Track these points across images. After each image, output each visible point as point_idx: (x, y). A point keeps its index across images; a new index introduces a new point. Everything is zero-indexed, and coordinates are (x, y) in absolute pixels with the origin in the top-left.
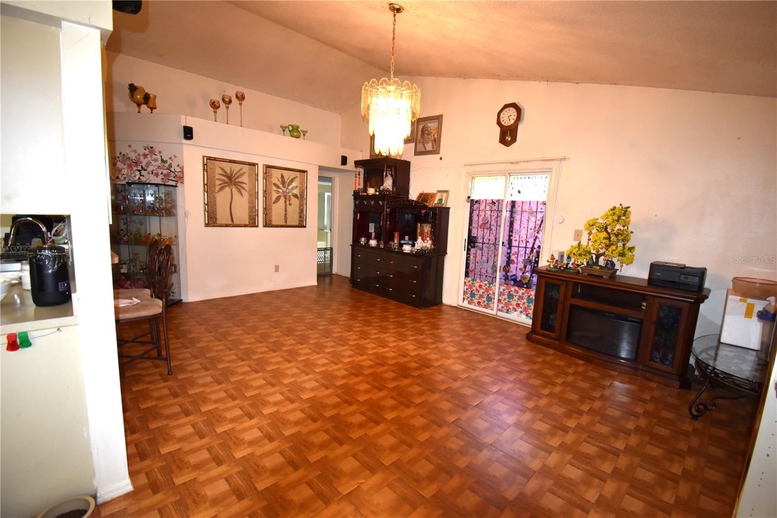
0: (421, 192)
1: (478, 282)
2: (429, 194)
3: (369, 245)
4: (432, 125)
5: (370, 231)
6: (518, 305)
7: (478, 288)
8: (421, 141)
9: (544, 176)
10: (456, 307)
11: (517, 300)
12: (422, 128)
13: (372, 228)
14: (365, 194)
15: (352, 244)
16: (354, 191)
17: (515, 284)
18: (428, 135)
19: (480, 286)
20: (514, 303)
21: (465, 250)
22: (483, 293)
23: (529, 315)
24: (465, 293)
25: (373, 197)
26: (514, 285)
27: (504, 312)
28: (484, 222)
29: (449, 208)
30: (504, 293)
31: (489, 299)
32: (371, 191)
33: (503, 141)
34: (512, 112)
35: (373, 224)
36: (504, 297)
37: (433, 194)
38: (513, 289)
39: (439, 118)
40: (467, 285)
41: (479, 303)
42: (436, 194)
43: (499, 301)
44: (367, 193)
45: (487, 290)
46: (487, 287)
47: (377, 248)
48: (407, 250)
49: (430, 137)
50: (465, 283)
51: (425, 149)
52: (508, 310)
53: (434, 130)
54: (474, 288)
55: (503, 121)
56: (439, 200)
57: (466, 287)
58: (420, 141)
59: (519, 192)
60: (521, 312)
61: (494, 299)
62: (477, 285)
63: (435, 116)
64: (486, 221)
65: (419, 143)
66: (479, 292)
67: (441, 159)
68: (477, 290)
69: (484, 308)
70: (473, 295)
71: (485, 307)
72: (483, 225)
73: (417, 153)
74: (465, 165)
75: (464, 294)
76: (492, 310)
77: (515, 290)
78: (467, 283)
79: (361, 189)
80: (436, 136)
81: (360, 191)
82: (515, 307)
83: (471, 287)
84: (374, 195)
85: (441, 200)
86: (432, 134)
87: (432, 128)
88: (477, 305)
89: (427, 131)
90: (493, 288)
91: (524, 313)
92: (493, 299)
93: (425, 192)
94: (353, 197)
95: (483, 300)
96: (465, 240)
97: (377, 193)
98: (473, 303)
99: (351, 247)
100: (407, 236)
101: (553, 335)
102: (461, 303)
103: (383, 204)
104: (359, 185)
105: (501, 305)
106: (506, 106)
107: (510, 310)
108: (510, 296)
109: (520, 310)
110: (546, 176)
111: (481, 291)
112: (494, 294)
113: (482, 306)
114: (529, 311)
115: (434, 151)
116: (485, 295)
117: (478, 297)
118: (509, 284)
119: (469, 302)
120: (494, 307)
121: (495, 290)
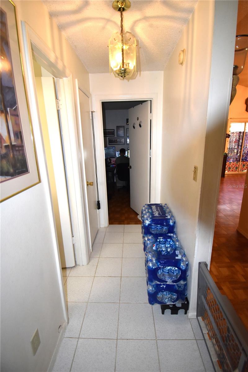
11: (246, 166)
19: (233, 164)
22: (234, 166)
27: (241, 171)
40: (227, 165)
41: (232, 171)
52: (243, 170)
61: (239, 167)
68: (232, 166)
71: (235, 171)
82: (245, 168)
95: (234, 169)
108: (244, 165)
116: (235, 167)
117: (232, 168)
118: (244, 161)
119: (228, 171)
120: (239, 171)
121: (239, 165)
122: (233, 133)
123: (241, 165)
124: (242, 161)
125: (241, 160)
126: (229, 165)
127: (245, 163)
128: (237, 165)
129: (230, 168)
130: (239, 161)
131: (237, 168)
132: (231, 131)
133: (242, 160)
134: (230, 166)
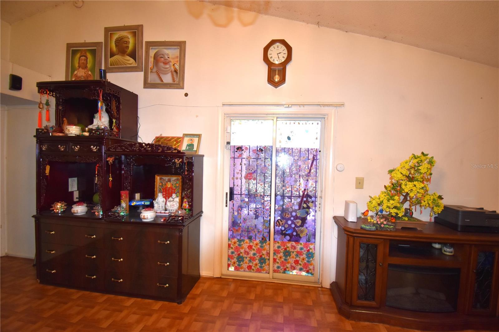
0: (158, 135)
1: (247, 243)
2: (173, 138)
3: (73, 214)
4: (171, 53)
5: (70, 190)
6: (297, 262)
7: (247, 250)
8: (155, 70)
9: (316, 122)
10: (221, 278)
11: (295, 257)
12: (155, 54)
13: (73, 185)
14: (61, 134)
15: (35, 213)
16: (37, 130)
17: (292, 239)
18: (165, 63)
19: (250, 247)
20: (291, 260)
21: (226, 206)
22: (254, 254)
23: (310, 271)
24: (230, 257)
25: (77, 139)
26: (289, 241)
27: (280, 273)
28: (250, 172)
29: (203, 156)
30: (279, 250)
32: (73, 130)
33: (271, 80)
34: (282, 49)
35: (76, 179)
36: (279, 255)
37: (179, 138)
38: (289, 245)
39: (181, 45)
40: (232, 248)
41: (250, 268)
42: (183, 138)
43: (275, 260)
44: (64, 133)
45: (259, 251)
46: (259, 247)
47: (90, 216)
48: (149, 217)
49: (168, 66)
50: (229, 245)
51: (162, 81)
52: (285, 269)
53: (173, 59)
54: (242, 251)
55: (271, 57)
56: (188, 145)
57: (231, 250)
58: (151, 69)
59: (289, 138)
60: (301, 269)
61: (269, 260)
62: (245, 246)
63: (173, 42)
64: (253, 171)
65: (151, 72)
66: (248, 254)
67: (186, 95)
68: (245, 252)
69: (256, 272)
70: (240, 259)
71: (258, 271)
72: (249, 175)
73: (147, 85)
74: (223, 105)
75: (228, 259)
76: (266, 273)
77: (292, 246)
78: (232, 246)
79: (52, 127)
80: (177, 67)
81: (51, 130)
82: (294, 265)
83: (237, 249)
84: (77, 137)
85: (191, 146)
86: (172, 64)
87: (170, 56)
88: (247, 269)
89: (163, 59)
90: (267, 247)
91: (304, 269)
92: (267, 261)
93: (165, 135)
94: (35, 139)
95: (254, 263)
96: (227, 194)
97: (87, 134)
98: (242, 268)
99: (33, 219)
100: (137, 193)
101: (373, 303)
102: (225, 272)
103: (100, 150)
104: (48, 120)
105: (277, 265)
106: (273, 42)
107: (287, 269)
108: (287, 253)
109: (299, 267)
110: (318, 122)
111: (252, 253)
112: (268, 254)
113: (253, 270)
114: (310, 266)
115: (174, 84)
116: (257, 257)
117: (247, 260)
119: (236, 269)
120: (269, 269)
121: (269, 250)
122: (240, 148)
123: (277, 252)
128: (264, 252)
131: (262, 261)
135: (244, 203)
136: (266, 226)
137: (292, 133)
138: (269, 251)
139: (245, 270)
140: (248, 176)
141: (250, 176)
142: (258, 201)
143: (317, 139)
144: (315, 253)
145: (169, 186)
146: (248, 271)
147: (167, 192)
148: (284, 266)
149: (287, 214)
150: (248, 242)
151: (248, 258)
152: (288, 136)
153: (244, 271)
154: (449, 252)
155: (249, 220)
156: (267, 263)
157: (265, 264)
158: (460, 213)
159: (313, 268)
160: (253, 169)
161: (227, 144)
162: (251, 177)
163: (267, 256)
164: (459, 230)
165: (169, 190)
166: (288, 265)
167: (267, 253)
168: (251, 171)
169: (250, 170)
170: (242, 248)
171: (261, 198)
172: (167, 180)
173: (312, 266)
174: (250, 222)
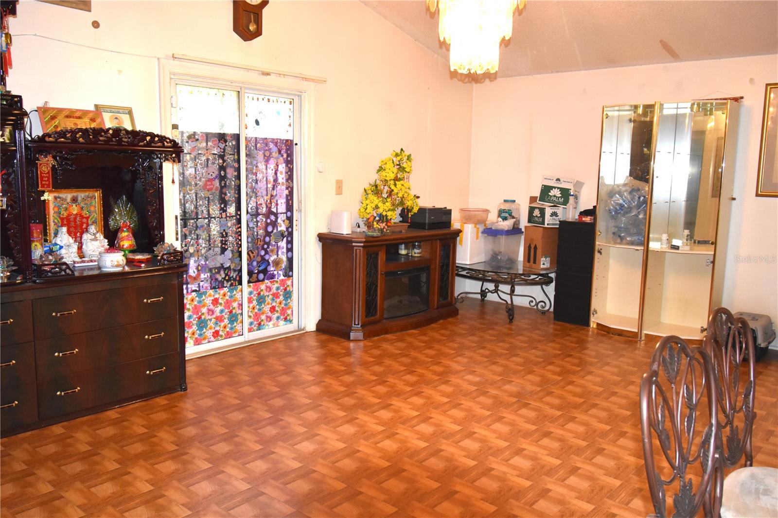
1: (210, 296)
6: (273, 309)
7: (212, 307)
11: (270, 302)
19: (215, 302)
20: (267, 309)
21: (177, 239)
22: (222, 311)
26: (264, 280)
27: (254, 331)
28: (210, 177)
30: (252, 298)
31: (234, 318)
36: (251, 306)
37: (91, 111)
41: (216, 334)
42: (96, 113)
45: (228, 304)
46: (227, 298)
52: (259, 324)
59: (257, 122)
60: (278, 318)
61: (242, 314)
62: (208, 301)
64: (214, 176)
66: (213, 313)
67: (96, 25)
68: (209, 310)
69: (225, 338)
71: (229, 335)
76: (239, 335)
77: (267, 287)
82: (269, 314)
88: (212, 339)
90: (238, 296)
91: (282, 317)
92: (239, 316)
95: (222, 324)
96: (176, 217)
98: (205, 339)
105: (251, 321)
107: (262, 323)
108: (261, 300)
109: (277, 315)
110: (290, 100)
111: (218, 310)
112: (241, 305)
113: (221, 336)
114: (288, 311)
116: (225, 314)
117: (211, 324)
118: (258, 281)
119: (197, 342)
120: (242, 329)
121: (241, 299)
122: (192, 137)
123: (250, 301)
124: (249, 282)
125: (245, 277)
126: (196, 310)
127: (263, 287)
128: (235, 305)
129: (202, 324)
130: (240, 283)
132: (181, 129)
133: (250, 273)
134: (204, 310)
135: (204, 232)
136: (236, 262)
137: (261, 114)
138: (241, 302)
139: (210, 340)
140: (207, 185)
141: (209, 185)
142: (224, 224)
143: (290, 125)
144: (293, 291)
145: (75, 212)
146: (215, 340)
147: (72, 224)
148: (257, 320)
149: (259, 240)
150: (213, 293)
151: (213, 320)
152: (256, 119)
153: (209, 342)
154: (418, 253)
155: (212, 259)
156: (239, 320)
157: (236, 322)
158: (427, 211)
159: (291, 313)
160: (213, 173)
161: (173, 129)
162: (212, 186)
163: (239, 309)
164: (427, 228)
165: (75, 219)
166: (263, 317)
167: (239, 304)
168: (212, 175)
169: (210, 175)
170: (204, 306)
171: (227, 220)
172: (69, 200)
173: (291, 310)
174: (213, 261)
